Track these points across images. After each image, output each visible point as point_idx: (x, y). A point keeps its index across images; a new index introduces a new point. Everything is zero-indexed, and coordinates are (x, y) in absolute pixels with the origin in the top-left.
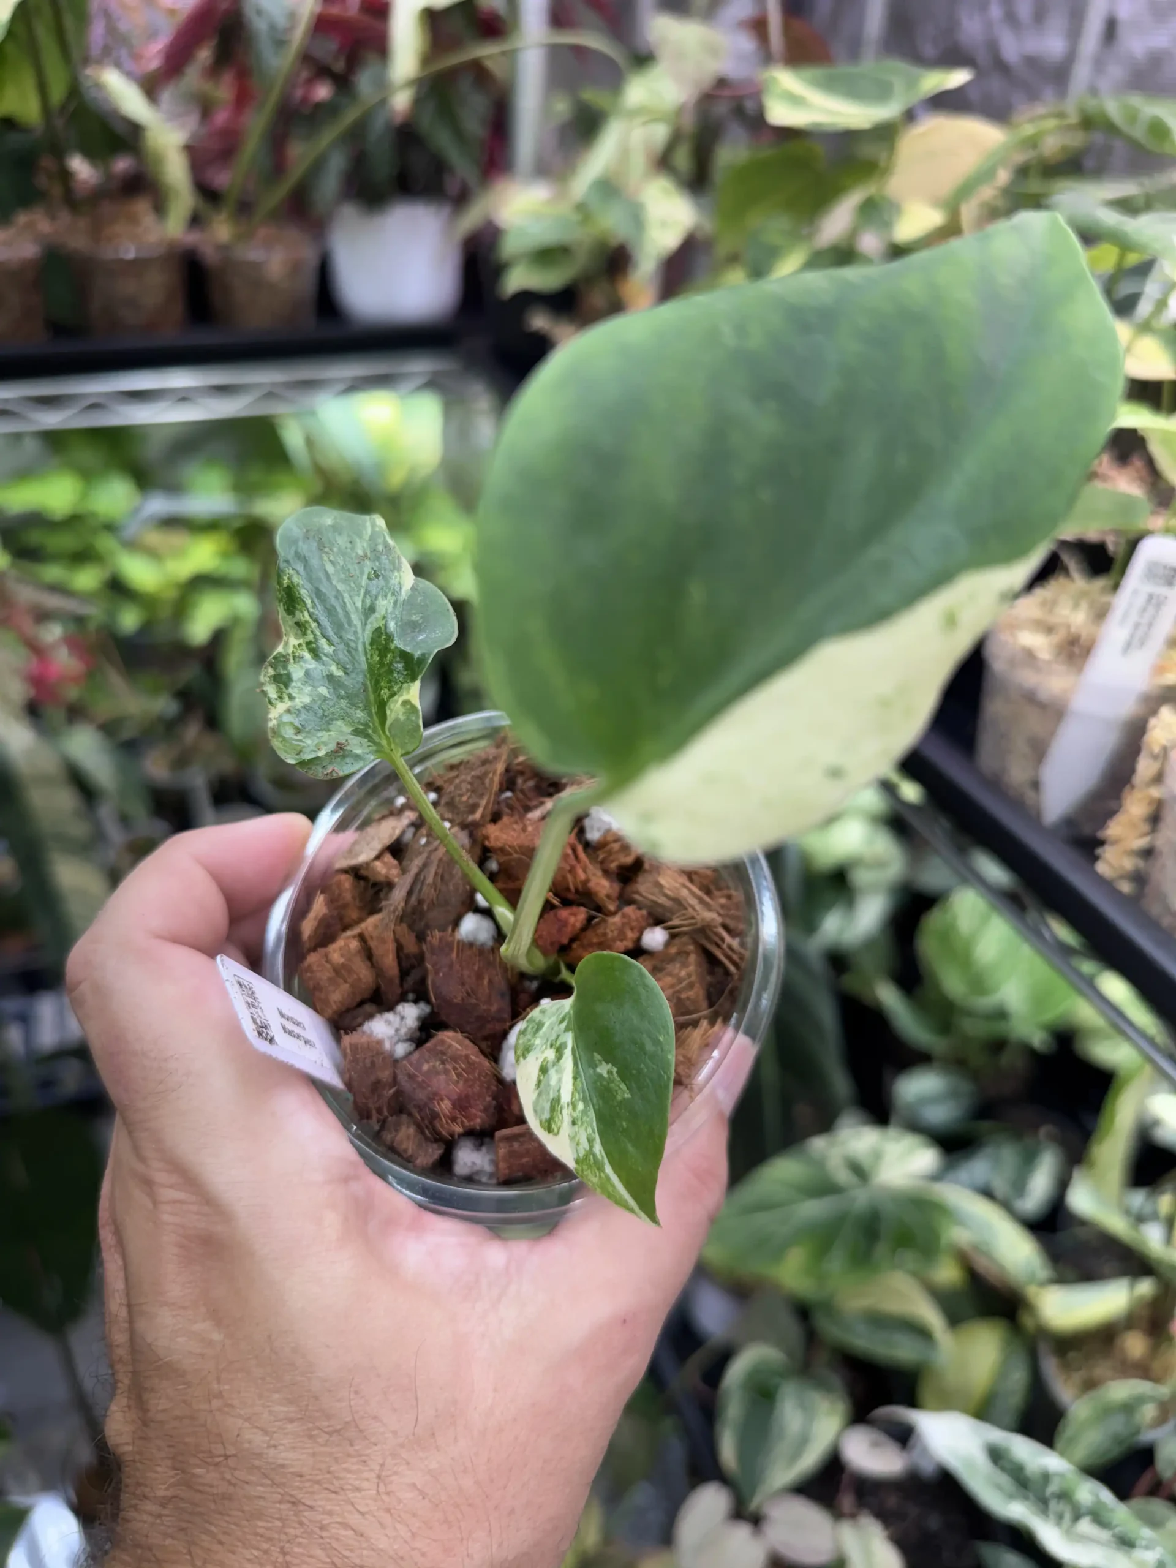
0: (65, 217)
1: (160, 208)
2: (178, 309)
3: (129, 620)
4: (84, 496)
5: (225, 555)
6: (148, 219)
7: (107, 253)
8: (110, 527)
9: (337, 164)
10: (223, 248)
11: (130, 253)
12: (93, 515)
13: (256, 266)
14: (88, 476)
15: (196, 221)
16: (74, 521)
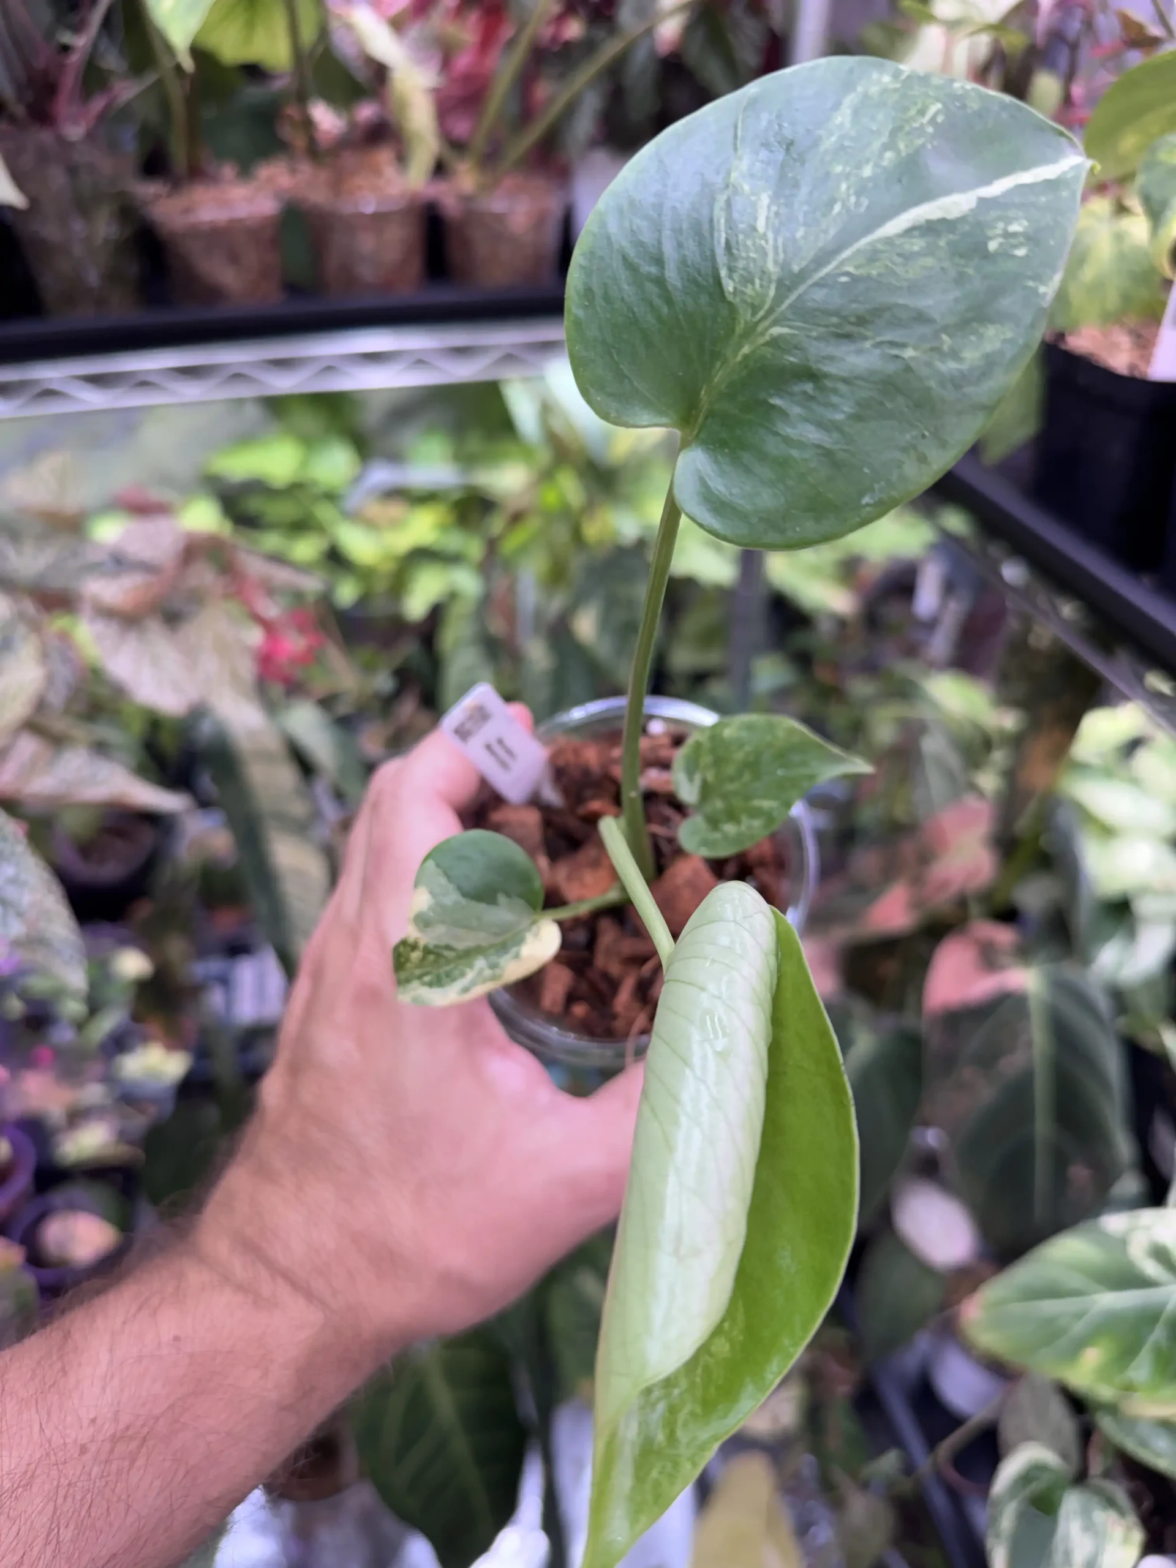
0: (306, 169)
1: (402, 159)
2: (415, 266)
3: (347, 593)
4: (304, 464)
5: (443, 528)
6: (389, 171)
7: (346, 208)
8: (331, 497)
9: (591, 106)
10: (466, 199)
11: (369, 206)
12: (315, 483)
13: (499, 218)
14: (309, 443)
15: (440, 169)
16: (296, 489)
